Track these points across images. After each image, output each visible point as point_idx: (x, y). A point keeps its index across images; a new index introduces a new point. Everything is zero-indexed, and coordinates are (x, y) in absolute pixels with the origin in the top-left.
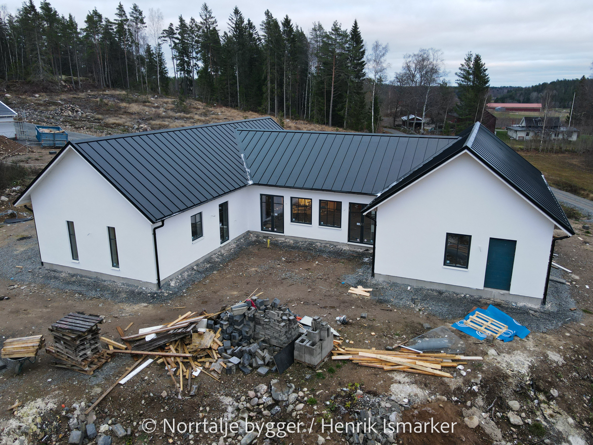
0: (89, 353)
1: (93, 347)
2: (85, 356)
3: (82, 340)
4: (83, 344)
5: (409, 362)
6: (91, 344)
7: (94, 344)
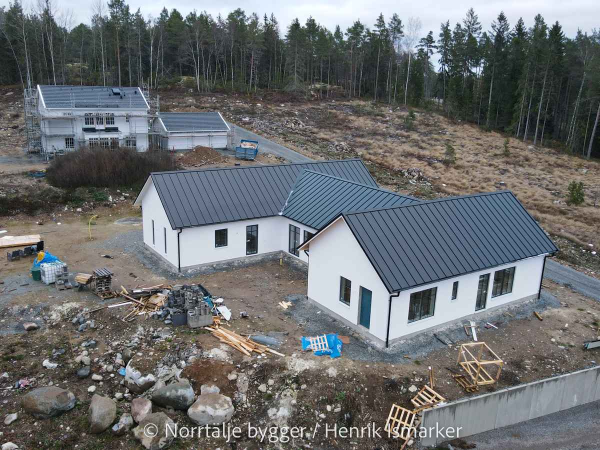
0: (103, 288)
1: (106, 286)
2: (101, 290)
3: (101, 281)
4: (101, 283)
5: (237, 342)
6: (105, 285)
7: (107, 285)
